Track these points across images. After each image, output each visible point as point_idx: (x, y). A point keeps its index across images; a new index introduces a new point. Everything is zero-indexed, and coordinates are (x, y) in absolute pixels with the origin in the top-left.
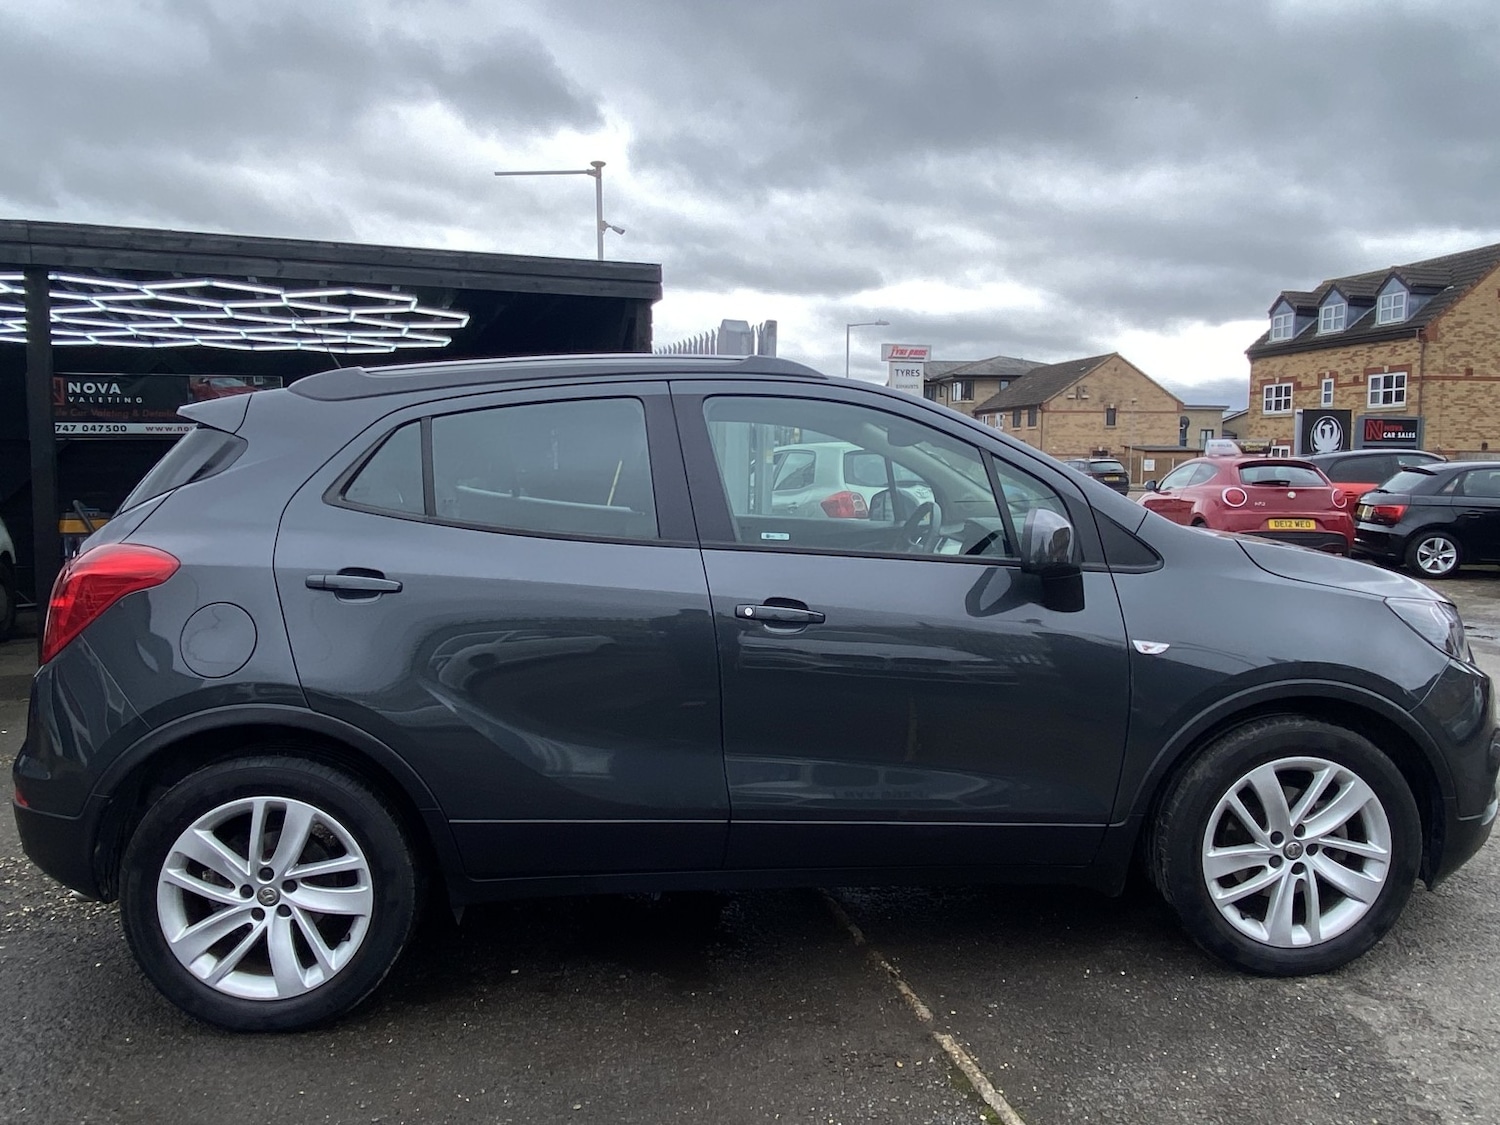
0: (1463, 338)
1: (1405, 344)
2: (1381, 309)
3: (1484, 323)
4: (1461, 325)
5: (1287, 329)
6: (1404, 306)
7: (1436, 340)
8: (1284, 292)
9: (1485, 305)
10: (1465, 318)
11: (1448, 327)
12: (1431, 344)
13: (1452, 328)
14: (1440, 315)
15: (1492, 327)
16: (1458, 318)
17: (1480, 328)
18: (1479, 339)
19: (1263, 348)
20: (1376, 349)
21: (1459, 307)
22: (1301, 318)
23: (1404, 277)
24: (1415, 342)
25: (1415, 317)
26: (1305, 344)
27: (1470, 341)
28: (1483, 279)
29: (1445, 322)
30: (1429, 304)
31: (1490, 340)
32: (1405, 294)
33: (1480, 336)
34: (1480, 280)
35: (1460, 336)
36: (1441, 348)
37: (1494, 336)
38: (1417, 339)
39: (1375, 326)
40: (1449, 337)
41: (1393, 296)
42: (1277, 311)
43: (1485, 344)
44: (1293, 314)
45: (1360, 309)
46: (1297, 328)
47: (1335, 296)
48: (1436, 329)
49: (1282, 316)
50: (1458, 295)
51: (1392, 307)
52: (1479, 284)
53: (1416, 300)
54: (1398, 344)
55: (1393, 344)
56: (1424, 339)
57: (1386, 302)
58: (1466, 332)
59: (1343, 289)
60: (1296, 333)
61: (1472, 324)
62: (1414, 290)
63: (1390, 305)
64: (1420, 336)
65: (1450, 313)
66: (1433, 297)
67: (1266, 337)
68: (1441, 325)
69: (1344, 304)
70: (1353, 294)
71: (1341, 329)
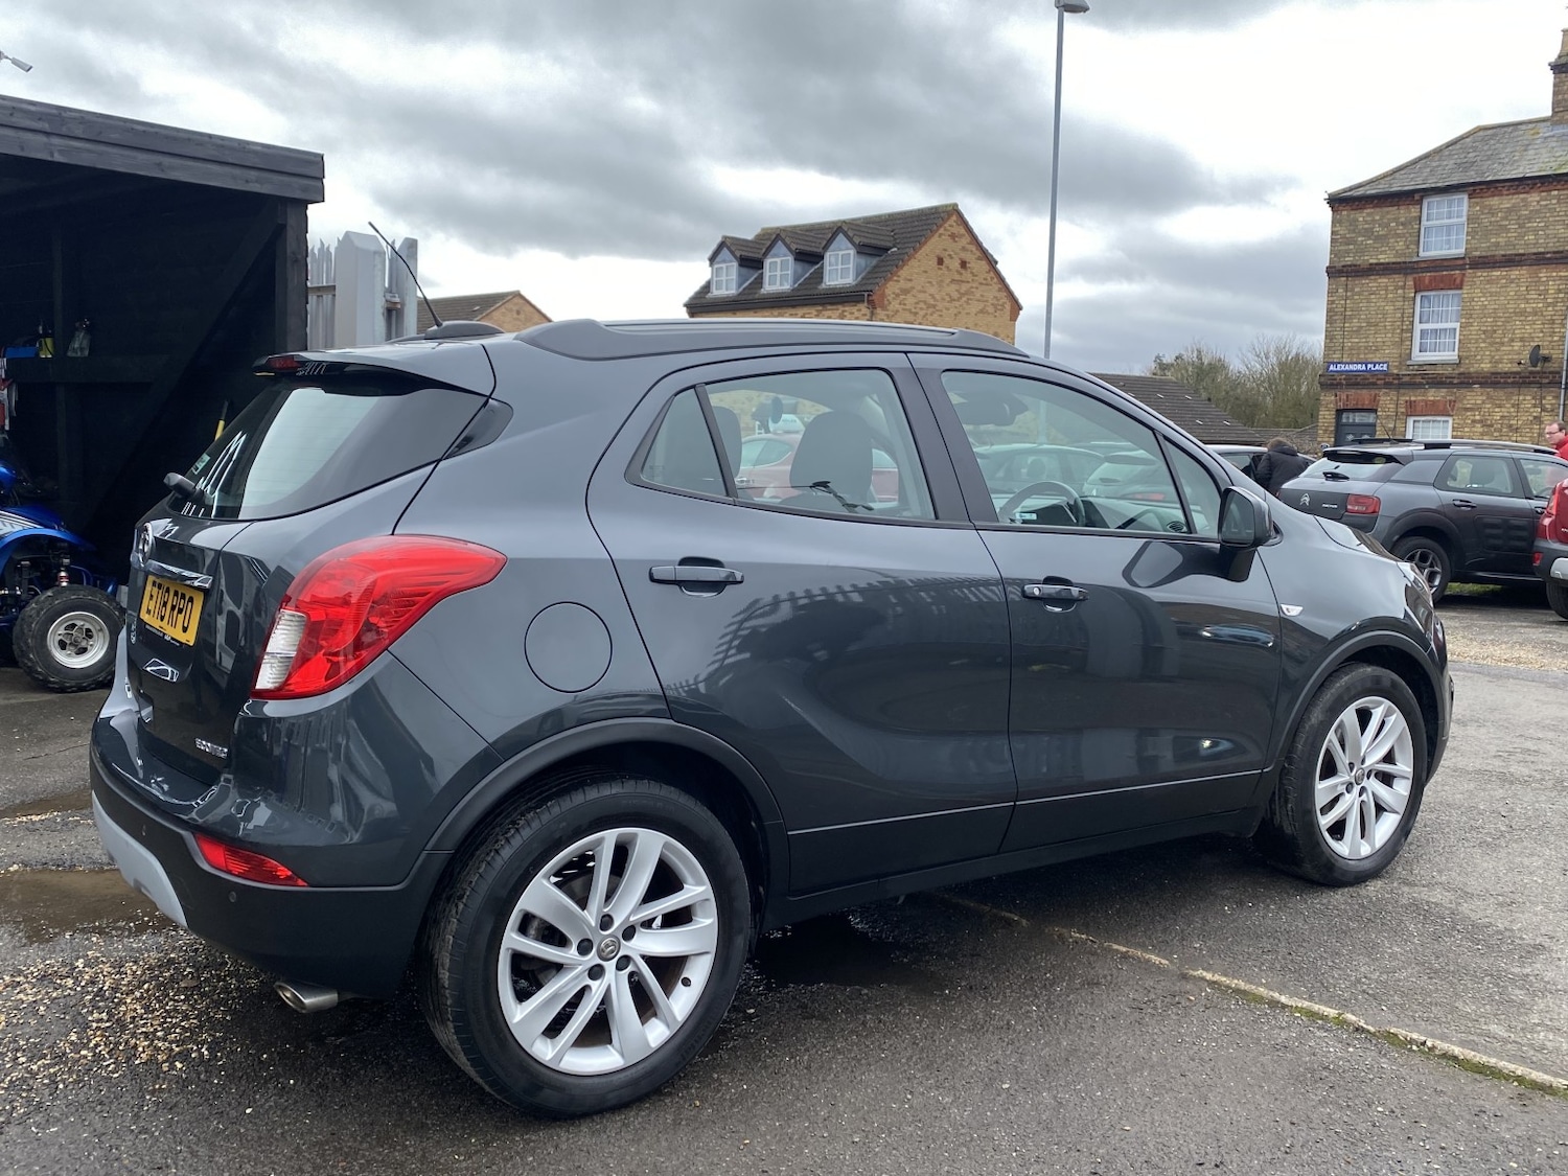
0: (907, 307)
1: (854, 309)
2: (828, 268)
3: (925, 292)
4: (905, 292)
5: (729, 284)
6: (851, 266)
7: (884, 308)
8: (725, 237)
9: (926, 272)
10: (910, 285)
11: (894, 293)
12: (879, 311)
13: (898, 295)
14: (887, 280)
15: (932, 296)
16: (903, 284)
17: (921, 296)
18: (921, 309)
19: (704, 301)
20: (823, 312)
21: (904, 273)
22: (745, 270)
23: (850, 233)
24: (863, 308)
25: (863, 279)
26: (748, 301)
27: (913, 310)
28: (926, 242)
29: (891, 288)
30: (875, 267)
31: (931, 310)
32: (852, 252)
33: (922, 305)
34: (922, 245)
35: (905, 304)
36: (888, 316)
37: (934, 306)
38: (866, 304)
39: (823, 286)
40: (895, 305)
41: (841, 253)
42: (718, 259)
43: (927, 314)
44: (735, 264)
45: (806, 266)
46: (742, 279)
47: (780, 247)
48: (883, 295)
49: (724, 265)
50: (901, 261)
51: (840, 267)
52: (920, 248)
53: (863, 261)
54: (846, 309)
55: (841, 308)
56: (872, 305)
57: (833, 260)
58: (910, 300)
59: (788, 240)
60: (739, 287)
61: (914, 292)
62: (864, 249)
63: (837, 265)
64: (868, 301)
65: (895, 278)
66: (878, 258)
67: (707, 288)
68: (887, 292)
69: (790, 258)
70: (799, 247)
71: (787, 287)
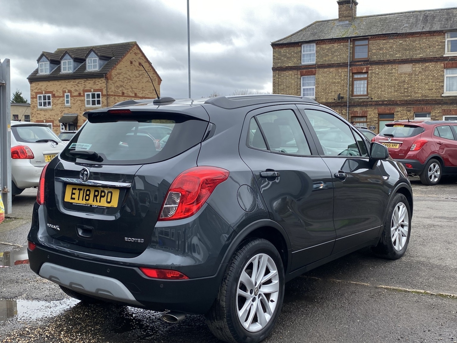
0: (120, 80)
1: (99, 80)
2: (88, 64)
3: (127, 74)
4: (119, 74)
5: (46, 69)
6: (97, 64)
7: (111, 80)
8: (44, 52)
9: (126, 66)
10: (120, 71)
11: (115, 74)
12: (110, 81)
13: (116, 75)
14: (112, 69)
15: (129, 76)
16: (118, 71)
17: (125, 76)
18: (125, 80)
19: (35, 77)
20: (87, 81)
21: (118, 67)
22: (52, 65)
23: (96, 51)
24: (103, 80)
25: (102, 69)
26: (55, 77)
27: (123, 81)
28: (125, 56)
29: (114, 72)
30: (107, 64)
31: (129, 81)
32: (97, 59)
33: (125, 79)
34: (124, 56)
35: (119, 79)
36: (113, 83)
37: (130, 79)
38: (104, 78)
39: (86, 71)
40: (115, 79)
41: (93, 59)
42: (41, 60)
43: (128, 82)
44: (48, 62)
45: (78, 63)
46: (51, 69)
47: (67, 56)
48: (111, 75)
49: (44, 63)
50: (117, 62)
51: (93, 64)
52: (124, 58)
53: (102, 62)
54: (96, 80)
55: (94, 80)
56: (107, 79)
57: (90, 61)
58: (121, 77)
59: (71, 54)
60: (50, 71)
61: (122, 74)
62: (102, 58)
63: (92, 63)
64: (105, 77)
65: (115, 69)
66: (108, 61)
67: (37, 71)
68: (113, 74)
69: (72, 61)
70: (75, 56)
71: (71, 71)
